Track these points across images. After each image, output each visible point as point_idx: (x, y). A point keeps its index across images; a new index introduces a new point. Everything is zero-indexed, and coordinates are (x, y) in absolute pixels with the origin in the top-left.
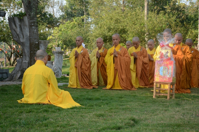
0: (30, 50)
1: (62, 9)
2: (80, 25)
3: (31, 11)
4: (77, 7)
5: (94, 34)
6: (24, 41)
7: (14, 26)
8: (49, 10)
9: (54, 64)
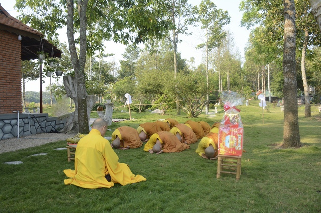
1: (118, 72)
2: (129, 82)
3: (79, 69)
4: (127, 71)
5: (138, 88)
6: (75, 96)
7: (67, 83)
8: (110, 73)
9: (105, 113)
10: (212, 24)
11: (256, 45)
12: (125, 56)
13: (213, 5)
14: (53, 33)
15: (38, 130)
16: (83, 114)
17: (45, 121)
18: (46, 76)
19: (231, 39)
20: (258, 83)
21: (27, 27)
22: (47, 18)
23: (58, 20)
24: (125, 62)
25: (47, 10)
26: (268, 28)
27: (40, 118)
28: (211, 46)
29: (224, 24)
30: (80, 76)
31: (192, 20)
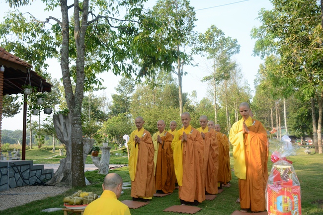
0: (72, 151)
1: (110, 108)
2: (123, 119)
3: (74, 107)
4: (121, 106)
6: (68, 140)
7: (58, 124)
8: (101, 109)
9: (101, 159)
10: (218, 54)
11: (271, 77)
12: (119, 90)
13: (220, 32)
14: (42, 63)
15: (19, 182)
16: (79, 162)
17: (29, 171)
18: (32, 115)
19: (238, 71)
20: (272, 119)
21: (11, 56)
22: (35, 46)
23: (48, 48)
24: (119, 96)
25: (35, 37)
26: (288, 58)
27: (22, 167)
28: (218, 78)
29: (232, 53)
30: (76, 115)
31: (200, 49)
